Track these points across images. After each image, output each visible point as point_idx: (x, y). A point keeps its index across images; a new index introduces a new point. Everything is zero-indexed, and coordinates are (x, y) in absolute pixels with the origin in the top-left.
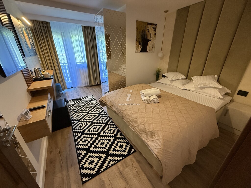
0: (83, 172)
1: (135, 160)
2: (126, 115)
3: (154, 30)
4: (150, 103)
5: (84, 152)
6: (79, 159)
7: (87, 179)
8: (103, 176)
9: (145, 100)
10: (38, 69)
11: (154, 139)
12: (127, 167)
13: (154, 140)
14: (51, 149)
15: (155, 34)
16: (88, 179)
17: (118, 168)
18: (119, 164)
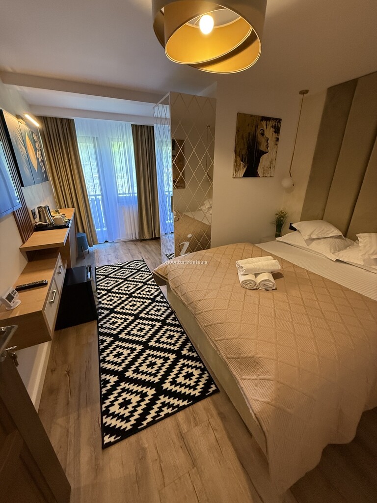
0: (106, 423)
1: (214, 412)
2: (202, 312)
3: (275, 132)
4: (256, 289)
5: (113, 379)
6: (103, 393)
7: (112, 439)
8: (145, 437)
9: (245, 282)
10: (45, 207)
11: (256, 377)
12: (196, 425)
13: (256, 380)
14: (54, 363)
15: (277, 139)
16: (114, 439)
17: (178, 425)
18: (181, 415)
